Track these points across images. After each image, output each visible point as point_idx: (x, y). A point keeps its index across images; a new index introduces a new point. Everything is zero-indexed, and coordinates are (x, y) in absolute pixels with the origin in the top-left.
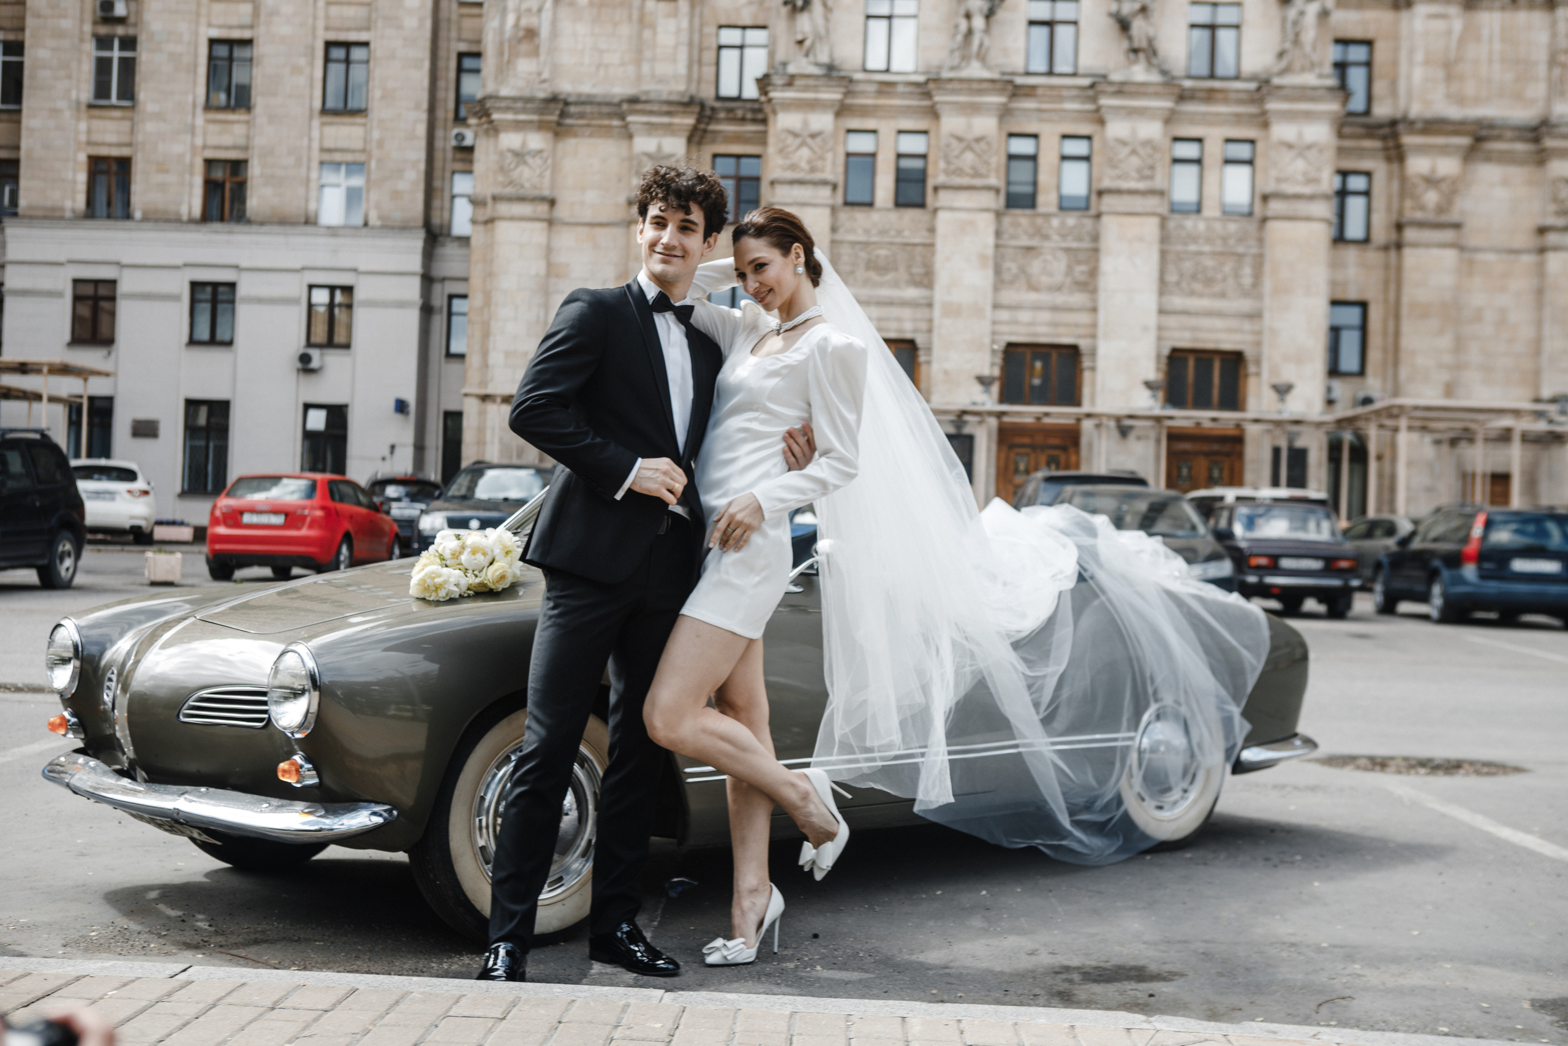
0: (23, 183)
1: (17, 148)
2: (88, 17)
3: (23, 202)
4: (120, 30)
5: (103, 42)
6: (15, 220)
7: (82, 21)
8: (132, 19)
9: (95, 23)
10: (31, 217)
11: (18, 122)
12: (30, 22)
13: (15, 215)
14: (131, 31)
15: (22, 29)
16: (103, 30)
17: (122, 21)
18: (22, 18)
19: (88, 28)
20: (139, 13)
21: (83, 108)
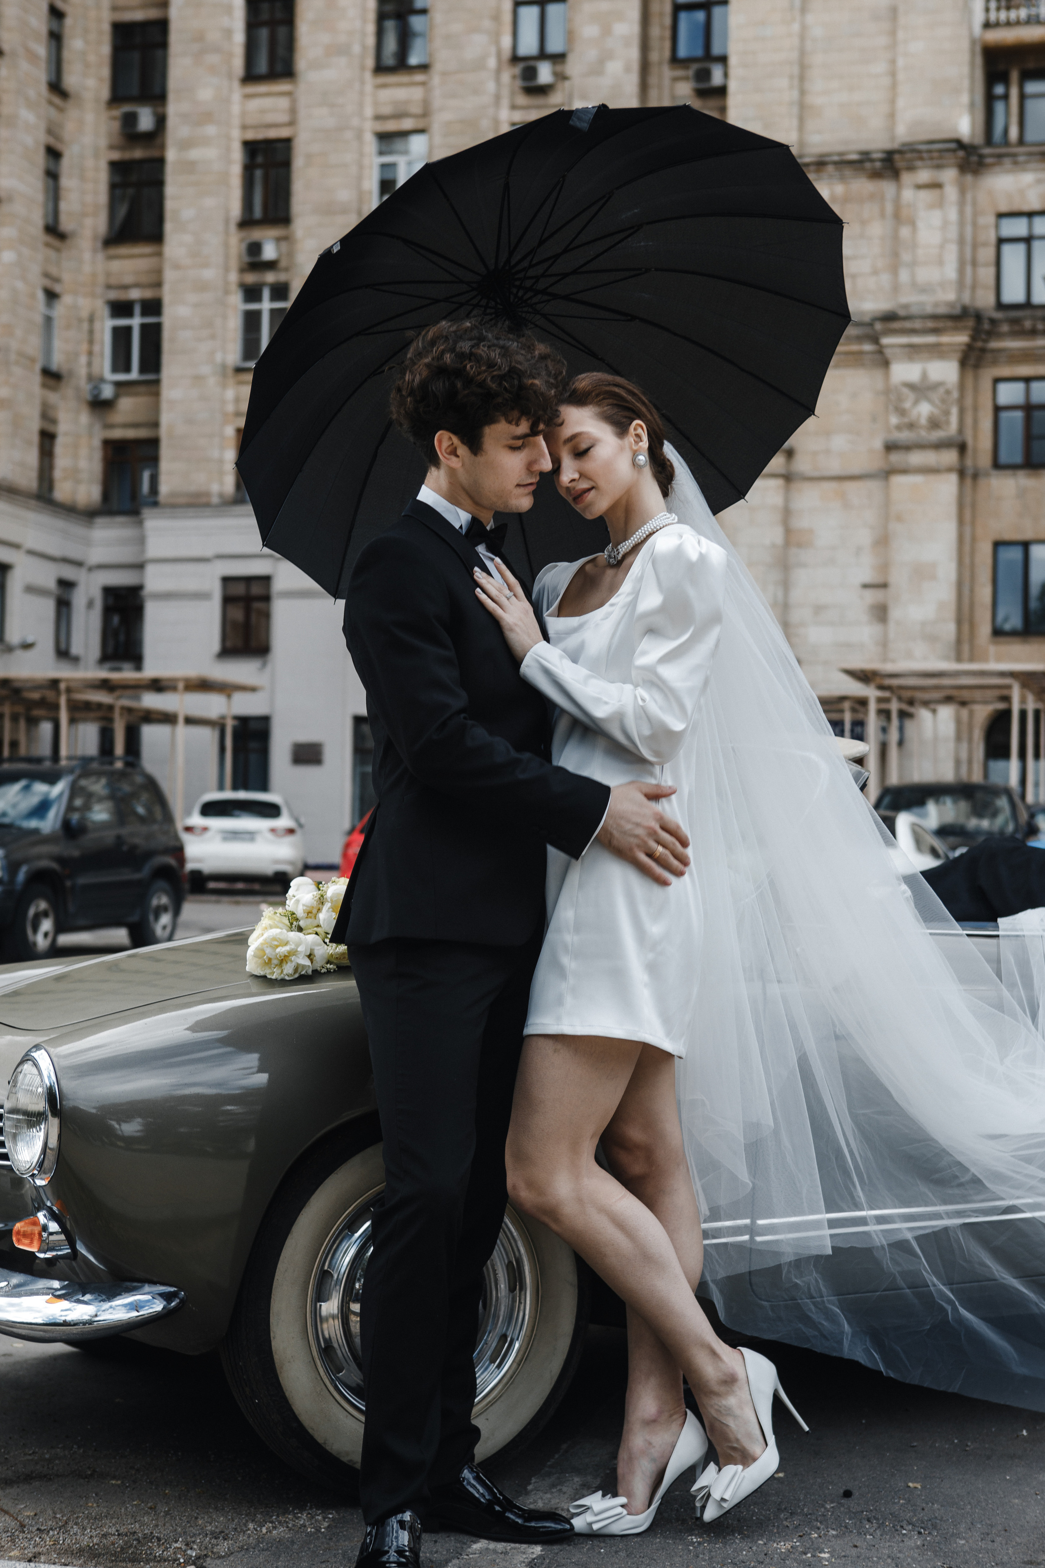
0: (165, 465)
1: (156, 425)
2: (234, 264)
3: (165, 488)
4: (270, 277)
5: (252, 293)
6: (155, 511)
7: (227, 270)
8: (283, 264)
9: (242, 270)
10: (173, 506)
11: (157, 394)
12: (169, 275)
13: (155, 504)
14: (282, 277)
15: (159, 284)
16: (251, 278)
17: (271, 265)
18: (159, 272)
19: (234, 277)
20: (291, 254)
21: (230, 372)
